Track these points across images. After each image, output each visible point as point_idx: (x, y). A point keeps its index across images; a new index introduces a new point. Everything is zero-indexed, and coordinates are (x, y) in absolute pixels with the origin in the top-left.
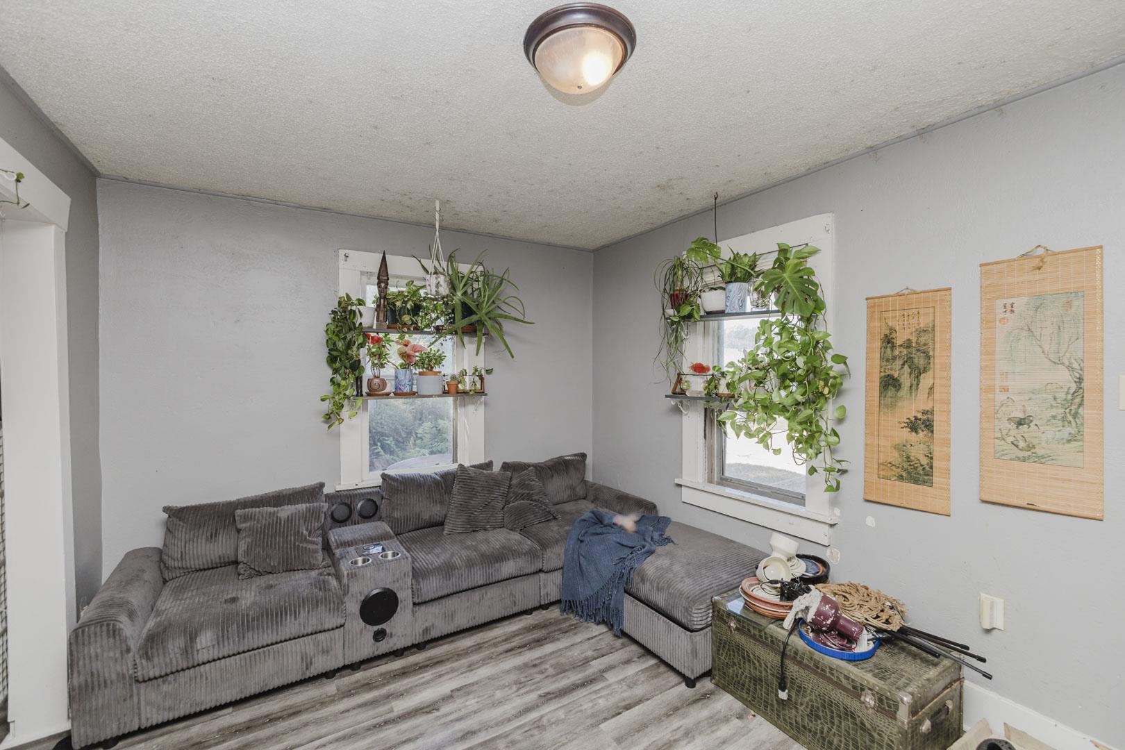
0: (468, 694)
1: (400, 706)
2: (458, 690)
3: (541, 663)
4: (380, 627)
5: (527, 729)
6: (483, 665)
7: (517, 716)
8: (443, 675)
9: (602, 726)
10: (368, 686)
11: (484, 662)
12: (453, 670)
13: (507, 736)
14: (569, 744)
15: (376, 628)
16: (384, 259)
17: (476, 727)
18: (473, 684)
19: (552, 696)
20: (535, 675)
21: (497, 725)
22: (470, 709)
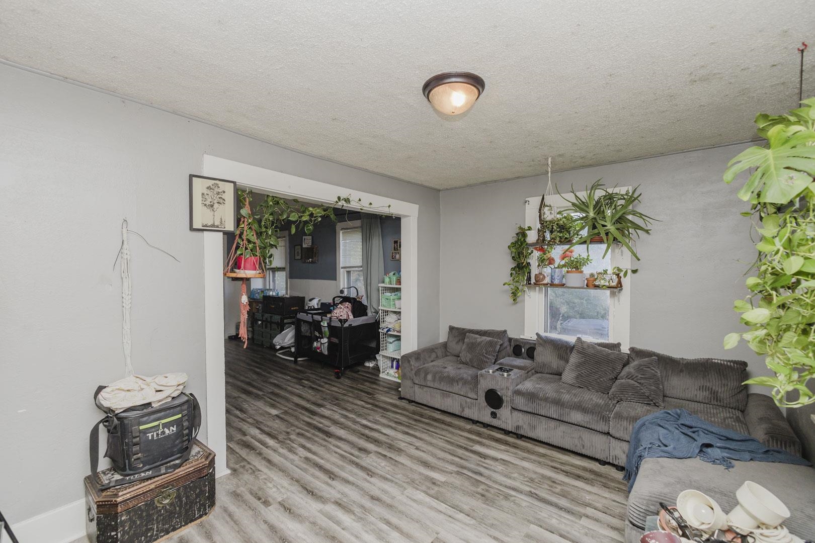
0: (505, 465)
1: (477, 448)
2: (504, 460)
3: (558, 484)
4: (494, 410)
5: (501, 493)
6: (532, 462)
7: (506, 486)
8: (509, 452)
9: (532, 526)
10: (479, 434)
11: (534, 462)
12: (515, 454)
13: (490, 487)
14: (505, 513)
15: (493, 410)
16: (543, 198)
17: (485, 475)
18: (513, 464)
19: (537, 497)
20: (546, 485)
21: (494, 481)
22: (496, 469)
